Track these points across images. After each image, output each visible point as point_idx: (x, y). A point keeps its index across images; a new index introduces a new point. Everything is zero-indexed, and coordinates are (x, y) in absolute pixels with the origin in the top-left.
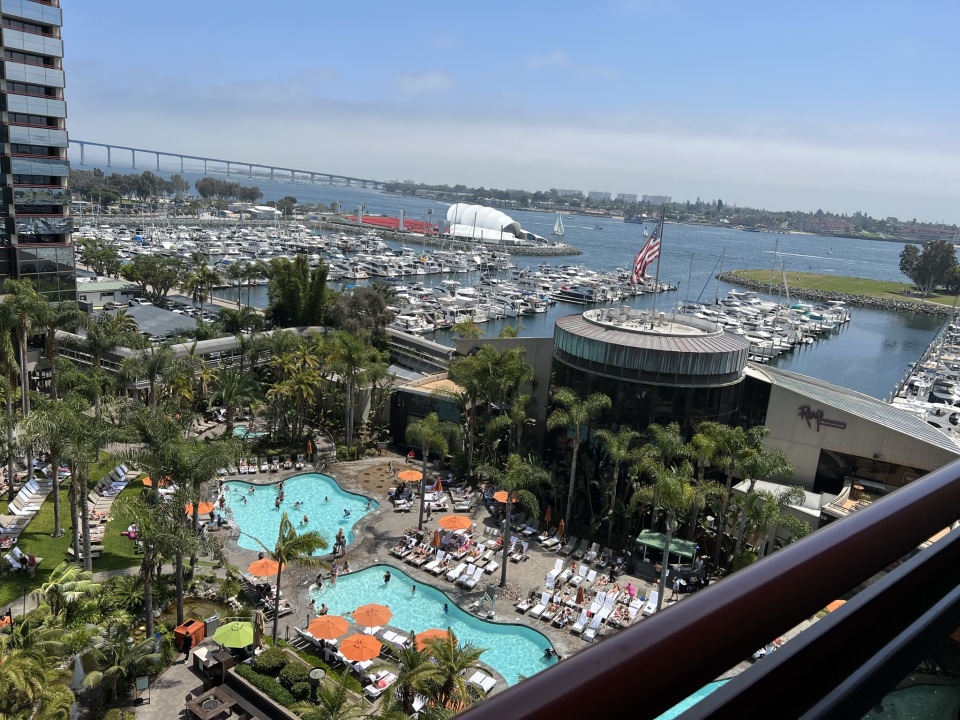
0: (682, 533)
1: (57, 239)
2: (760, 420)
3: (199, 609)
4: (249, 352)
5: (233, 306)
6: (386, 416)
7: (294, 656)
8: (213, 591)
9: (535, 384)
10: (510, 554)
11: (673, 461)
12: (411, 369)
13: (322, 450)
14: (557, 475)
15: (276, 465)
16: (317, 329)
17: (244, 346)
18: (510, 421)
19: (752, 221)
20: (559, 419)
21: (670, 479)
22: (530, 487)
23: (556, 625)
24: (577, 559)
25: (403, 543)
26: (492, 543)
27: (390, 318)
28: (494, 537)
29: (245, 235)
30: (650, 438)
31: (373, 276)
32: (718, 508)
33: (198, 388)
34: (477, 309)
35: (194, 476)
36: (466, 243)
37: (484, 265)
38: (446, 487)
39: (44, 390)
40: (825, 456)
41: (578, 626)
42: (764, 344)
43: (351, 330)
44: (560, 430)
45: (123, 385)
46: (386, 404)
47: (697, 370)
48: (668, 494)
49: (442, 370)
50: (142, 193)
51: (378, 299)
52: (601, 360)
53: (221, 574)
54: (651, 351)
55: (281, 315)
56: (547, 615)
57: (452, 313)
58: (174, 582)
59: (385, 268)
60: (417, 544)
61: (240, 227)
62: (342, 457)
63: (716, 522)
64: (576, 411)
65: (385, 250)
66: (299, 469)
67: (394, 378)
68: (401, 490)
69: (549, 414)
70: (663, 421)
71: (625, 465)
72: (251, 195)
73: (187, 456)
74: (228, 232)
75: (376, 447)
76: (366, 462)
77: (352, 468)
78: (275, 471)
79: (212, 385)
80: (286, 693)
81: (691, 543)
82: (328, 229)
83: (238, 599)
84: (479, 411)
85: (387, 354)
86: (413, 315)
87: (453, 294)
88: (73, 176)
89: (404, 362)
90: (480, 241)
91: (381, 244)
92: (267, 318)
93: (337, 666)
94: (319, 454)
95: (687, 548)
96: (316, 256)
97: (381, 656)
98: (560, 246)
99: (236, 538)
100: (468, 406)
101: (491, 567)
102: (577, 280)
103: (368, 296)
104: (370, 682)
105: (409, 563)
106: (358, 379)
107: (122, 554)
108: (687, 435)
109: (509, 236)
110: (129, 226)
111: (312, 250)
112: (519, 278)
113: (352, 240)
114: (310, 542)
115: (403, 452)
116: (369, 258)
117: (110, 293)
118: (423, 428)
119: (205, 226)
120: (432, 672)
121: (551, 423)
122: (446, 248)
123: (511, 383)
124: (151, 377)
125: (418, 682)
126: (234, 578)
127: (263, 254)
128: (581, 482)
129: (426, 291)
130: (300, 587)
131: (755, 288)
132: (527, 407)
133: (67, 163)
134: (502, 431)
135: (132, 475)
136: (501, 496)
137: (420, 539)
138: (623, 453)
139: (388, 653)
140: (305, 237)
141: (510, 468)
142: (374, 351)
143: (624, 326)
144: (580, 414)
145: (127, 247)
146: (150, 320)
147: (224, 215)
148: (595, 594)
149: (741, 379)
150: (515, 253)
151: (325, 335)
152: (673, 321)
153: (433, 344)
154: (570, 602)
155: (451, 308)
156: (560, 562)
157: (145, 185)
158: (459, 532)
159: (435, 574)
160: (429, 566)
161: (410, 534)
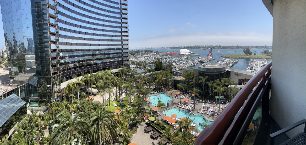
0: (221, 95)
1: (128, 60)
2: (230, 77)
3: (146, 114)
4: (152, 75)
5: (150, 68)
6: (173, 84)
7: (161, 122)
8: (148, 111)
9: (196, 76)
10: (195, 104)
11: (219, 85)
12: (176, 76)
13: (164, 90)
14: (201, 90)
15: (157, 92)
16: (162, 71)
17: (151, 74)
18: (193, 83)
19: (224, 48)
20: (201, 81)
21: (219, 88)
22: (197, 93)
23: (204, 114)
24: (206, 103)
25: (178, 104)
26: (192, 102)
27: (172, 68)
28: (192, 101)
29: (151, 57)
30: (215, 82)
31: (169, 62)
32: (226, 90)
33: (145, 81)
34: (186, 65)
35: (145, 94)
36: (183, 55)
37: (186, 58)
38: (184, 94)
39: (126, 81)
40: (239, 80)
41: (208, 113)
42: (228, 65)
43: (167, 71)
44: (201, 83)
45: (135, 80)
46: (173, 82)
47: (220, 71)
48: (219, 90)
49: (181, 76)
50: (138, 53)
51: (170, 66)
52: (206, 71)
53: (149, 109)
54: (213, 69)
55: (156, 69)
56: (203, 112)
57: (182, 67)
58: (142, 110)
59: (171, 61)
60: (180, 104)
61: (150, 56)
62: (167, 91)
63: (226, 93)
64: (203, 80)
65: (171, 58)
66: (160, 93)
67: (174, 78)
68: (177, 96)
69: (199, 80)
70: (216, 79)
71: (212, 87)
72: (152, 51)
73: (144, 91)
74: (149, 57)
75: (172, 89)
76: (171, 91)
77: (169, 92)
78: (157, 93)
79: (147, 80)
80: (160, 128)
81: (223, 96)
82: (162, 55)
83: (152, 113)
84: (188, 81)
85: (172, 74)
86: (176, 67)
87: (182, 64)
88: (130, 52)
89: (175, 75)
90: (185, 55)
91: (170, 57)
92: (154, 70)
93: (168, 124)
94: (163, 90)
95: (222, 97)
96: (161, 60)
97: (176, 122)
98: (197, 54)
99: (151, 103)
100: (186, 81)
101: (192, 106)
102: (201, 59)
103: (169, 65)
104: (174, 127)
105: (179, 107)
106: (168, 78)
107: (135, 105)
108: (220, 80)
109: (190, 54)
110: (136, 58)
111: (160, 59)
112: (192, 60)
113: (166, 57)
114: (163, 105)
115: (176, 89)
116: (169, 59)
117: (134, 67)
118: (179, 85)
119: (146, 57)
120: (184, 124)
121: (199, 82)
122: (180, 56)
123: (192, 77)
124: (139, 79)
125: (182, 126)
126: (151, 110)
127: (154, 60)
128: (205, 91)
129: (178, 63)
130: (162, 111)
131: (226, 58)
132: (195, 80)
133: (129, 50)
134: (192, 84)
135: (137, 93)
136: (193, 95)
137: (180, 103)
138: (211, 85)
139: (177, 122)
140: (159, 57)
141: (194, 90)
142: (170, 74)
143: (209, 65)
144: (204, 80)
145: (136, 61)
146: (139, 71)
147: (148, 55)
148: (210, 108)
149: (226, 71)
150: (191, 56)
151: (163, 72)
152: (216, 64)
153: (179, 72)
154: (206, 110)
155: (182, 66)
156: (204, 104)
157: (138, 52)
158: (187, 101)
159: (183, 109)
160: (182, 107)
161: (179, 102)
